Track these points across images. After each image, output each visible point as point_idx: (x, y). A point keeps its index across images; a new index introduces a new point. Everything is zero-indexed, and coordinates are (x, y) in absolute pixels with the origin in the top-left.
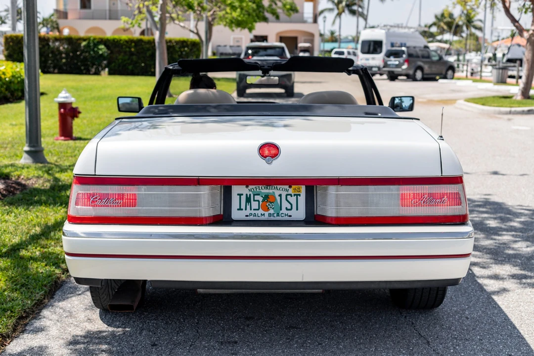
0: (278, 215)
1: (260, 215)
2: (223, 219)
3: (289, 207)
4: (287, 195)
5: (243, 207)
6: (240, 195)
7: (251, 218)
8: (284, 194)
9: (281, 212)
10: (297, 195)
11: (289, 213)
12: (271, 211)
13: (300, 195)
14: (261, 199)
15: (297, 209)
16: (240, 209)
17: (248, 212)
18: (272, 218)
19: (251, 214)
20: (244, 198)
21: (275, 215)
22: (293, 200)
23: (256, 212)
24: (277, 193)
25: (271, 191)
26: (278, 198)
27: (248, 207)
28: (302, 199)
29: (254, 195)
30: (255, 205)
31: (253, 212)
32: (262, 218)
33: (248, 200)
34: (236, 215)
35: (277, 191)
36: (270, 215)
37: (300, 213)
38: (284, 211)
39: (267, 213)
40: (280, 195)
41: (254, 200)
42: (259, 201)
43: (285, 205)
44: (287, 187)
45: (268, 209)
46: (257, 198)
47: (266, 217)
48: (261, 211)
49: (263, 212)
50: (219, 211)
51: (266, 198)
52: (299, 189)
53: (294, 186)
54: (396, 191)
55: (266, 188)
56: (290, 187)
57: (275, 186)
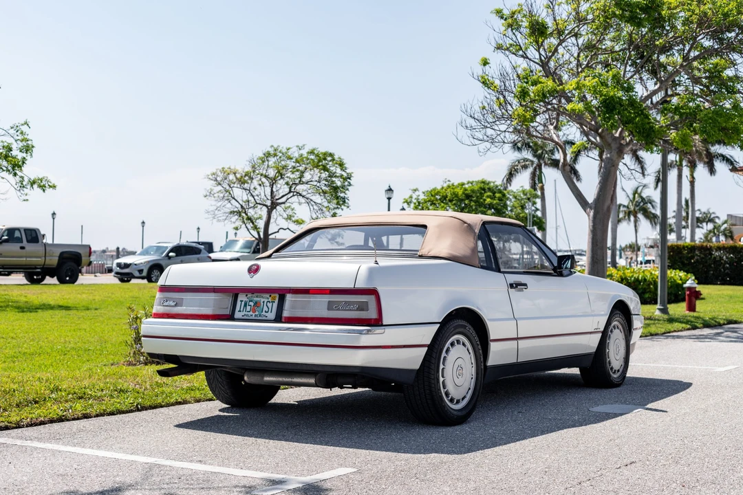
0: (260, 316)
1: (250, 315)
2: (231, 317)
3: (267, 311)
5: (242, 310)
6: (242, 301)
7: (245, 317)
8: (266, 301)
9: (262, 314)
10: (273, 302)
11: (267, 314)
12: (257, 313)
13: (275, 302)
15: (271, 312)
16: (240, 311)
17: (244, 313)
18: (256, 318)
19: (245, 315)
20: (243, 303)
21: (258, 316)
22: (270, 305)
23: (248, 313)
24: (262, 300)
25: (258, 299)
26: (262, 304)
27: (245, 310)
28: (275, 305)
29: (249, 302)
30: (248, 308)
31: (246, 313)
32: (251, 318)
33: (245, 305)
34: (238, 315)
35: (263, 299)
36: (256, 316)
37: (272, 316)
38: (264, 313)
39: (254, 314)
40: (264, 302)
41: (249, 305)
42: (251, 306)
43: (265, 308)
44: (268, 296)
45: (255, 312)
47: (253, 317)
48: (251, 313)
50: (227, 312)
51: (257, 304)
52: (275, 297)
53: (273, 295)
54: (326, 299)
55: (257, 297)
56: (270, 296)
57: (262, 295)
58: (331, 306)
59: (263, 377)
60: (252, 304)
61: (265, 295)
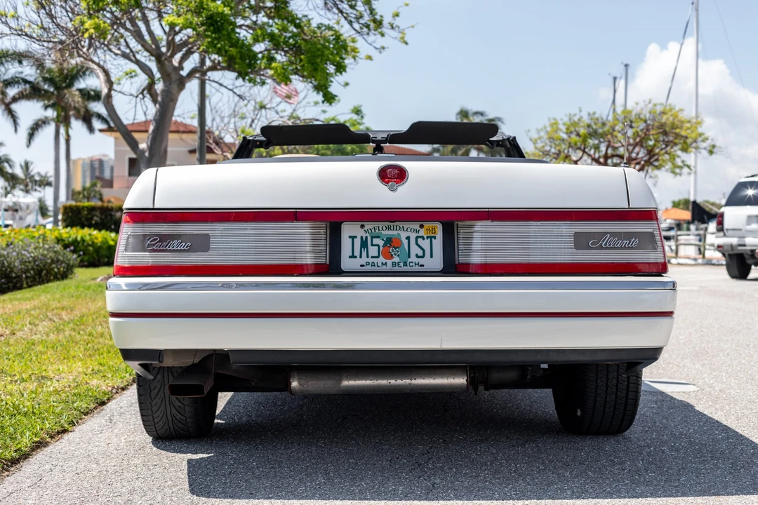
0: (405, 264)
1: (380, 264)
2: (331, 267)
3: (420, 253)
4: (417, 238)
5: (357, 253)
6: (353, 238)
7: (369, 268)
8: (413, 236)
9: (410, 260)
10: (431, 238)
11: (421, 261)
12: (396, 259)
13: (435, 238)
14: (381, 243)
15: (432, 256)
16: (353, 256)
17: (364, 260)
18: (397, 269)
19: (368, 264)
20: (358, 242)
21: (402, 264)
22: (425, 244)
23: (375, 260)
24: (403, 235)
25: (395, 233)
26: (405, 242)
27: (364, 254)
28: (438, 243)
29: (372, 238)
30: (373, 251)
31: (371, 260)
32: (384, 268)
33: (364, 244)
34: (346, 263)
35: (406, 232)
36: (394, 264)
37: (437, 262)
38: (413, 259)
39: (389, 262)
40: (408, 238)
41: (372, 245)
42: (378, 246)
43: (415, 250)
44: (416, 226)
45: (391, 257)
46: (376, 241)
47: (389, 267)
48: (382, 259)
49: (384, 261)
50: (324, 259)
51: (389, 242)
52: (434, 228)
53: (427, 225)
54: (567, 229)
55: (389, 228)
56: (422, 226)
57: (401, 224)
58: (581, 241)
59: (340, 381)
60: (380, 242)
61: (406, 225)
